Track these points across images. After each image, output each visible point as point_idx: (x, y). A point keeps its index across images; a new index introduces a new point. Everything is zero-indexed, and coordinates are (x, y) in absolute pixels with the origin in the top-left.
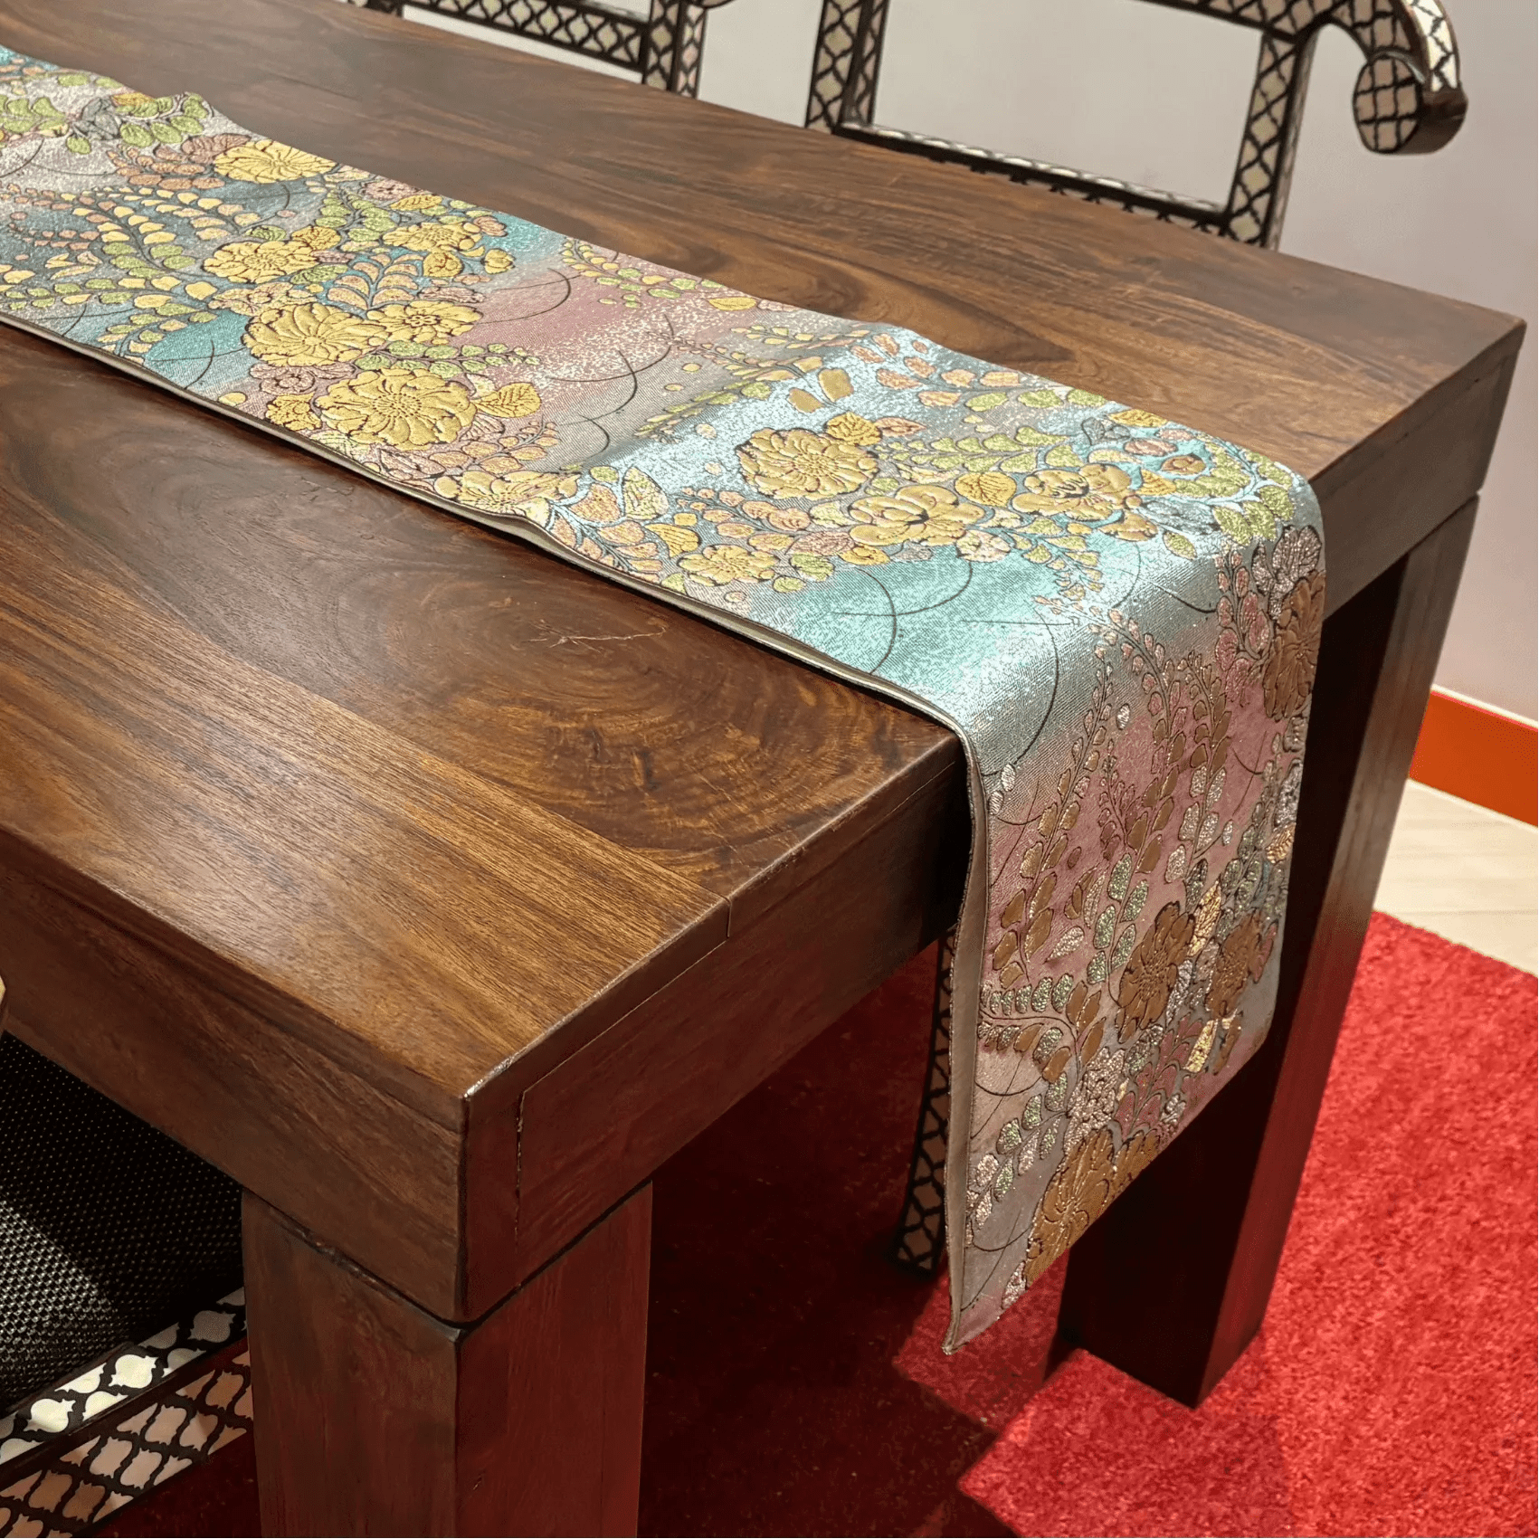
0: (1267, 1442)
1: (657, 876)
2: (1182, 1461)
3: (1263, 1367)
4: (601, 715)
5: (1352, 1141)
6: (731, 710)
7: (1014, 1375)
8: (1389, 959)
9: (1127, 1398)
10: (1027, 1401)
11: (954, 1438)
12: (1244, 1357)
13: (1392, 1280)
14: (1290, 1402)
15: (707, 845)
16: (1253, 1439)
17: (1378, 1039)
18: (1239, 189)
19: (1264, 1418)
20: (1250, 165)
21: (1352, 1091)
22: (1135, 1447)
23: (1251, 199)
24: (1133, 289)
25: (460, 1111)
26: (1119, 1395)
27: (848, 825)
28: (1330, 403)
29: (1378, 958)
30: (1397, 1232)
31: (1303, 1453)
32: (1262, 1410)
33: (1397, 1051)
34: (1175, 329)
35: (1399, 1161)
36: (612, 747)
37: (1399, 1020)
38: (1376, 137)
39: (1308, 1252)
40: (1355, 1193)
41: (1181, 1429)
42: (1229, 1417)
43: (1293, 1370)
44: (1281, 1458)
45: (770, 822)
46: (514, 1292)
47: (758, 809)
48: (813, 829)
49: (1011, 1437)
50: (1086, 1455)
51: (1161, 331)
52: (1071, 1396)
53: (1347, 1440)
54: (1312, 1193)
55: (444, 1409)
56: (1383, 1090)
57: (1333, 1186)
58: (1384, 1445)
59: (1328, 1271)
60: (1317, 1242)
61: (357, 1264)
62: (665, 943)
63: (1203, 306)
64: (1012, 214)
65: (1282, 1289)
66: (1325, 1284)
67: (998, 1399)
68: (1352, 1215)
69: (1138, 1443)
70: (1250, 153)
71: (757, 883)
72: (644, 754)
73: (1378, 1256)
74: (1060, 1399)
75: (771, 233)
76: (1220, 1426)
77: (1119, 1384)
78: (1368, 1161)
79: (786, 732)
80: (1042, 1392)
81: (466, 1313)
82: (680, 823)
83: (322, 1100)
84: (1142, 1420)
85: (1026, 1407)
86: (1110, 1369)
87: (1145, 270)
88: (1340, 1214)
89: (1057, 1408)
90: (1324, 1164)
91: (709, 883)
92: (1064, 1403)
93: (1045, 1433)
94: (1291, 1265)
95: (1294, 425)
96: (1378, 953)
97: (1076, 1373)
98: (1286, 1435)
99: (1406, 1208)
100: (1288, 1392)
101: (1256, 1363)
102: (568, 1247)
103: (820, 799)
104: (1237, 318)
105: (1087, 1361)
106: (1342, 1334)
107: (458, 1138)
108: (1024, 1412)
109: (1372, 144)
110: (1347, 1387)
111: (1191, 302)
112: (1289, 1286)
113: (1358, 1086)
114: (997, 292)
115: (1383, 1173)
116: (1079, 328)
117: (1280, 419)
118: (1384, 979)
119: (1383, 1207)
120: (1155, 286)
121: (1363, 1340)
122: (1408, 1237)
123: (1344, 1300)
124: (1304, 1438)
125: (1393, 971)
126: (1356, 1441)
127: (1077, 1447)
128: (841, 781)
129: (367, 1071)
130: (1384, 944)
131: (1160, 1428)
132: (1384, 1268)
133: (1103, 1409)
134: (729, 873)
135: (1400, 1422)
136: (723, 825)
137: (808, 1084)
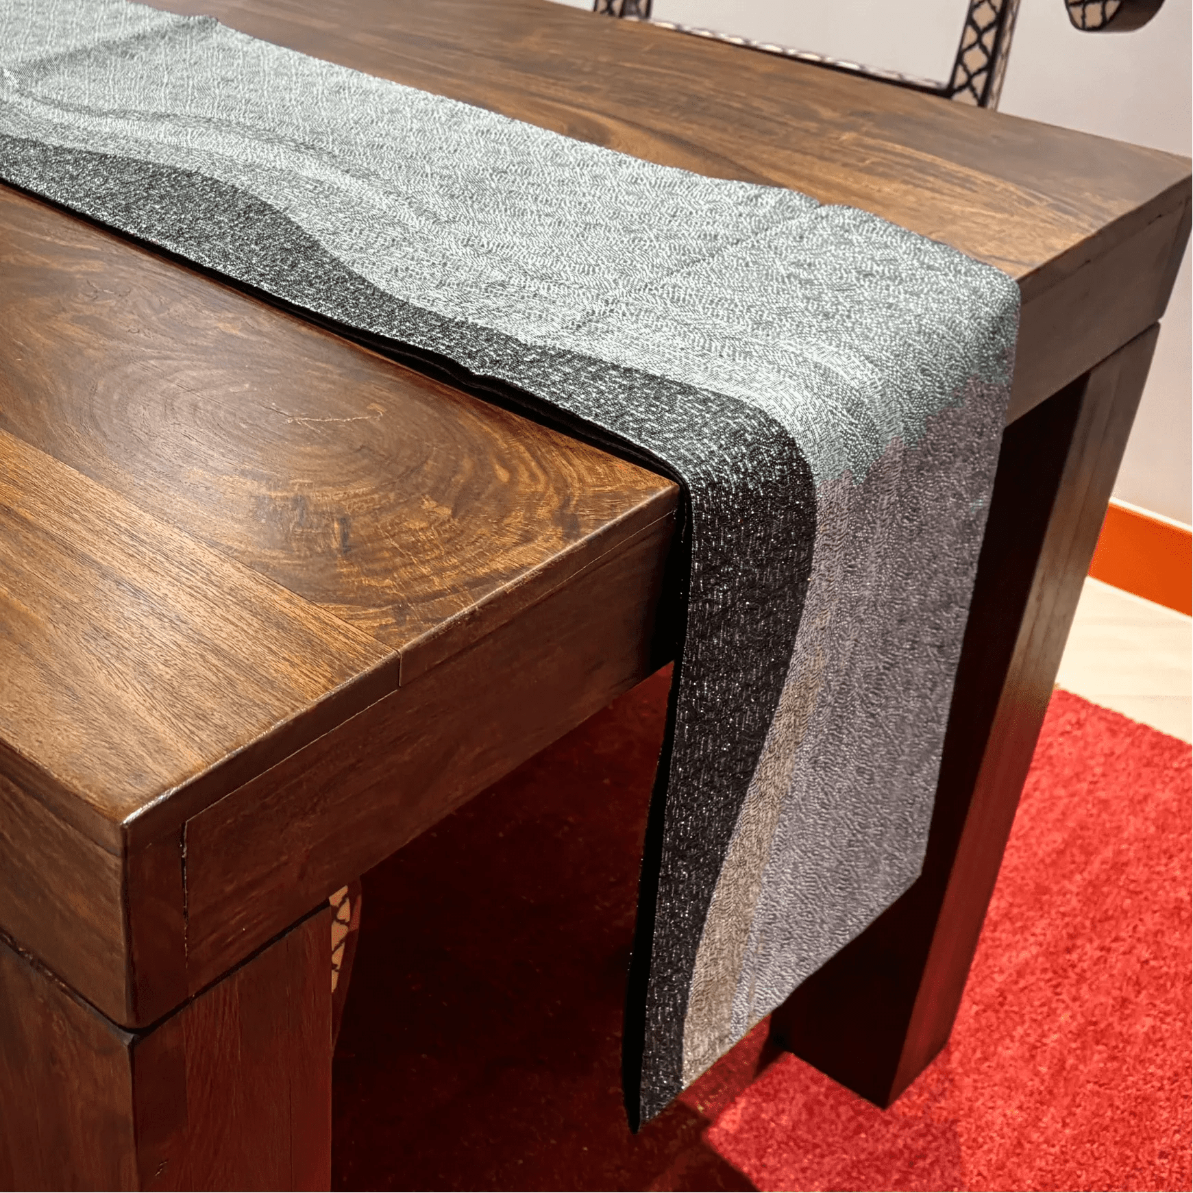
0: (948, 1141)
1: (336, 628)
2: (871, 1154)
3: (948, 1075)
4: (310, 486)
5: (1037, 885)
6: (430, 483)
7: (730, 1072)
8: (1078, 733)
9: (827, 1096)
10: (739, 1095)
11: (674, 1122)
12: (931, 1067)
13: (1067, 1007)
14: (971, 1109)
15: (388, 603)
16: (935, 1138)
17: (1066, 801)
18: (960, 69)
19: (946, 1120)
20: (970, 47)
21: (1039, 844)
22: (830, 1140)
23: (970, 77)
24: (847, 136)
25: (120, 837)
26: (818, 1094)
27: (522, 590)
28: (1017, 232)
29: (1068, 732)
30: (1073, 966)
31: (979, 1153)
32: (945, 1113)
33: (1082, 811)
34: (881, 169)
35: (1079, 906)
36: (316, 513)
37: (1084, 786)
38: (1084, 17)
39: (993, 980)
40: (1038, 931)
41: (872, 1126)
42: (916, 1118)
43: (975, 1081)
44: (959, 1157)
45: (448, 583)
46: (188, 1001)
47: (439, 572)
48: (486, 591)
49: (723, 1124)
50: (787, 1144)
51: (869, 171)
52: (777, 1091)
53: (1020, 1144)
54: (1000, 928)
55: (123, 1102)
56: (1067, 844)
57: (1019, 924)
58: (1052, 1150)
59: (1010, 997)
60: (1001, 971)
62: (334, 690)
63: (909, 151)
65: (967, 1010)
66: (1006, 1007)
67: (714, 1091)
68: (1034, 950)
69: (834, 1136)
70: (972, 36)
71: (428, 638)
72: (344, 521)
73: (1056, 986)
74: (768, 1094)
75: (533, 89)
76: (907, 1125)
77: (822, 1085)
78: (1051, 904)
79: (477, 504)
80: (753, 1087)
81: (137, 1018)
82: (366, 582)
84: (838, 1116)
85: (738, 1099)
86: (813, 1071)
87: (861, 121)
88: (1024, 948)
89: (764, 1101)
90: (1011, 905)
91: (382, 636)
92: (767, 1098)
93: (752, 1122)
94: (978, 990)
95: (981, 250)
96: (1068, 728)
97: (783, 1073)
98: (966, 1136)
99: (1083, 946)
100: (969, 1100)
101: (941, 1072)
102: (243, 962)
103: (499, 564)
104: (939, 161)
105: (792, 1064)
106: (1020, 1053)
107: (119, 862)
108: (735, 1103)
109: (1079, 22)
110: (1022, 1098)
111: (899, 148)
112: (975, 1008)
113: (1045, 840)
114: (726, 137)
115: (1064, 915)
116: (796, 168)
118: (1072, 750)
119: (1062, 945)
120: (868, 134)
121: (1039, 1058)
122: (1084, 971)
123: (1023, 1022)
124: (980, 1140)
125: (1081, 743)
126: (1027, 1146)
127: (780, 1136)
128: (521, 549)
130: (1074, 721)
131: (853, 1125)
132: (1060, 997)
133: (805, 1105)
134: (403, 628)
135: (1067, 1131)
136: (406, 585)
137: (571, 819)
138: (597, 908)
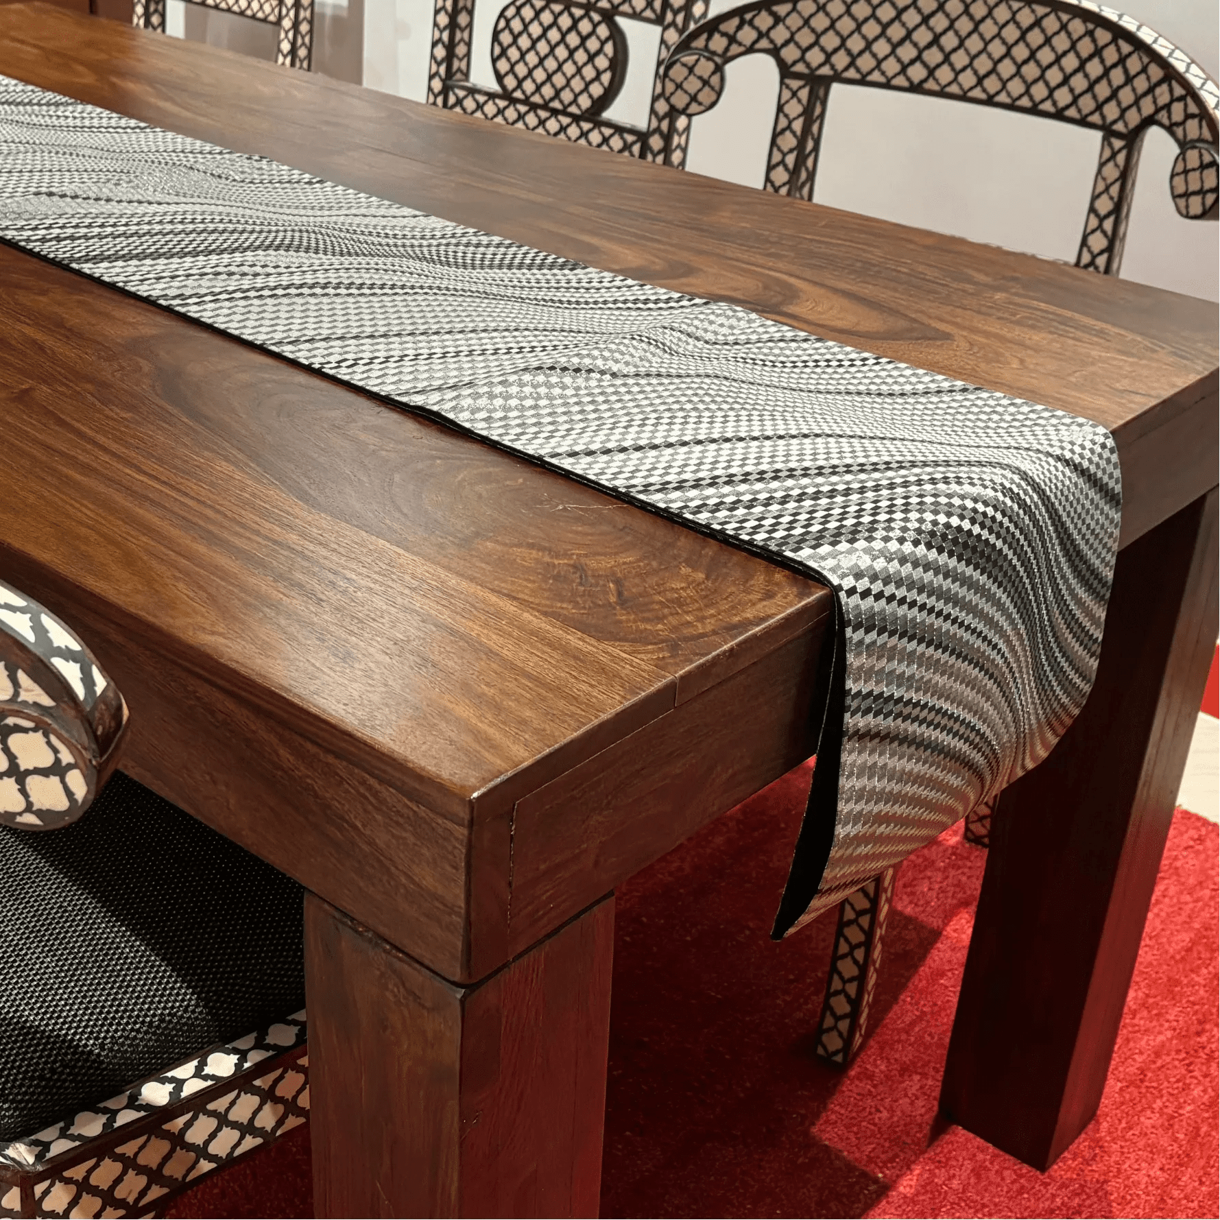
0: (1100, 1199)
1: (623, 660)
2: (1033, 1211)
3: (1097, 1143)
4: (586, 556)
5: (1169, 979)
6: (685, 555)
7: (904, 1143)
8: (1201, 847)
9: (992, 1163)
10: (914, 1162)
11: (857, 1188)
12: (1083, 1136)
13: (1199, 1083)
14: (1119, 1171)
15: (662, 641)
16: (1089, 1197)
17: (1191, 906)
18: (1085, 250)
19: (1098, 1181)
20: (1093, 231)
21: (1170, 943)
22: (997, 1200)
23: (1094, 257)
24: (999, 296)
25: (467, 810)
26: (985, 1161)
27: (769, 634)
28: (1145, 372)
29: (1192, 847)
30: (1204, 1048)
31: (1128, 1209)
32: (1096, 1176)
33: (1205, 915)
34: (1030, 322)
35: (1206, 995)
36: (593, 576)
37: (1207, 893)
38: (1187, 207)
39: (1134, 1060)
40: (1172, 1018)
41: (1033, 1188)
42: (1071, 1179)
43: (1122, 1147)
44: (1111, 1212)
45: (709, 628)
46: (505, 966)
47: (702, 619)
48: (741, 634)
49: (901, 1189)
50: (958, 1204)
51: (1018, 323)
52: (948, 1159)
53: (1163, 1200)
54: (1138, 1016)
55: (450, 1054)
56: (1194, 942)
57: (1155, 1012)
58: (1191, 1205)
59: (1150, 1075)
60: (1141, 1053)
61: (388, 943)
62: (627, 704)
63: (1052, 308)
64: (912, 246)
65: (1112, 1086)
66: (1147, 1084)
67: (892, 1160)
68: (1169, 1034)
69: (1000, 1196)
70: (1094, 222)
71: (698, 667)
72: (618, 582)
73: (1189, 1065)
74: (939, 1162)
75: (729, 254)
76: (1063, 1186)
77: (986, 1152)
78: (1182, 995)
79: (725, 570)
80: (926, 1156)
81: (470, 975)
82: (642, 626)
83: (365, 811)
84: (1003, 1179)
85: (913, 1166)
86: (979, 1141)
87: (1011, 284)
88: (1160, 1033)
89: (937, 1168)
90: (1147, 996)
91: (661, 665)
92: (940, 1165)
93: (927, 1186)
94: (1121, 1069)
95: (1118, 385)
96: (1191, 843)
97: (952, 1143)
98: (1116, 1195)
99: (1212, 1030)
100: (1117, 1163)
101: (1092, 1140)
102: (548, 936)
103: (749, 614)
104: (1077, 316)
105: (961, 1134)
106: (1160, 1121)
107: (466, 832)
108: (911, 1171)
109: (1184, 212)
110: (1164, 1161)
111: (1043, 305)
112: (1119, 1085)
113: (1175, 939)
114: (897, 295)
115: (1194, 1004)
116: (959, 320)
117: (1107, 381)
118: (1195, 862)
119: (1193, 1029)
120: (1016, 294)
121: (1176, 1127)
122: (1213, 1052)
123: (1162, 1096)
124: (1129, 1197)
125: (1203, 856)
126: (1170, 1202)
127: (952, 1198)
128: (765, 603)
129: (399, 783)
130: (1196, 837)
131: (1016, 1187)
132: (1194, 1074)
133: (972, 1171)
134: (678, 660)
135: (1204, 1189)
136: (675, 629)
137: (751, 925)
138: (779, 1002)
